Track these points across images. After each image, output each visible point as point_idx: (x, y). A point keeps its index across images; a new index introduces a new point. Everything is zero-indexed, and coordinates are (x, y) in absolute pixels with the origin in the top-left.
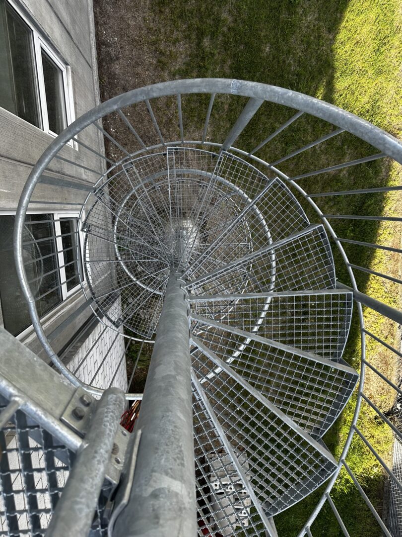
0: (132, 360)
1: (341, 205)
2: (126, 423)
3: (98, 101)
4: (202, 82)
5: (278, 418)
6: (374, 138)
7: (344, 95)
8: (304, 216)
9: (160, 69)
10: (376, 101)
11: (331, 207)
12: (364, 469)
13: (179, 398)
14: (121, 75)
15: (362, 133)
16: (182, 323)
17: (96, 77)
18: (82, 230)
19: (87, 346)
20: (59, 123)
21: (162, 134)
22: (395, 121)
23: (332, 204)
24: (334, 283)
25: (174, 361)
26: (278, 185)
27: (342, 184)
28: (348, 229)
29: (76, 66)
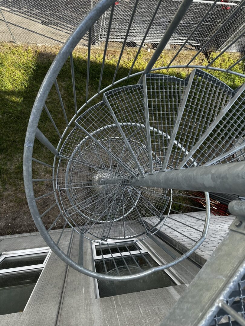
0: (180, 209)
1: (83, 85)
2: (218, 212)
3: (22, 235)
4: (26, 165)
5: (225, 115)
6: (63, 59)
7: (16, 85)
8: (98, 105)
9: (2, 198)
10: (19, 66)
11: (84, 91)
12: (240, 69)
13: (228, 170)
14: (6, 221)
15: (59, 66)
16: (171, 174)
17: (8, 237)
18: (106, 241)
19: (174, 237)
20: (36, 259)
21: (42, 195)
22: (31, 55)
23: (82, 91)
24: (139, 86)
25: (200, 176)
26: (80, 121)
27: (70, 85)
28: (97, 81)
29: (2, 249)
